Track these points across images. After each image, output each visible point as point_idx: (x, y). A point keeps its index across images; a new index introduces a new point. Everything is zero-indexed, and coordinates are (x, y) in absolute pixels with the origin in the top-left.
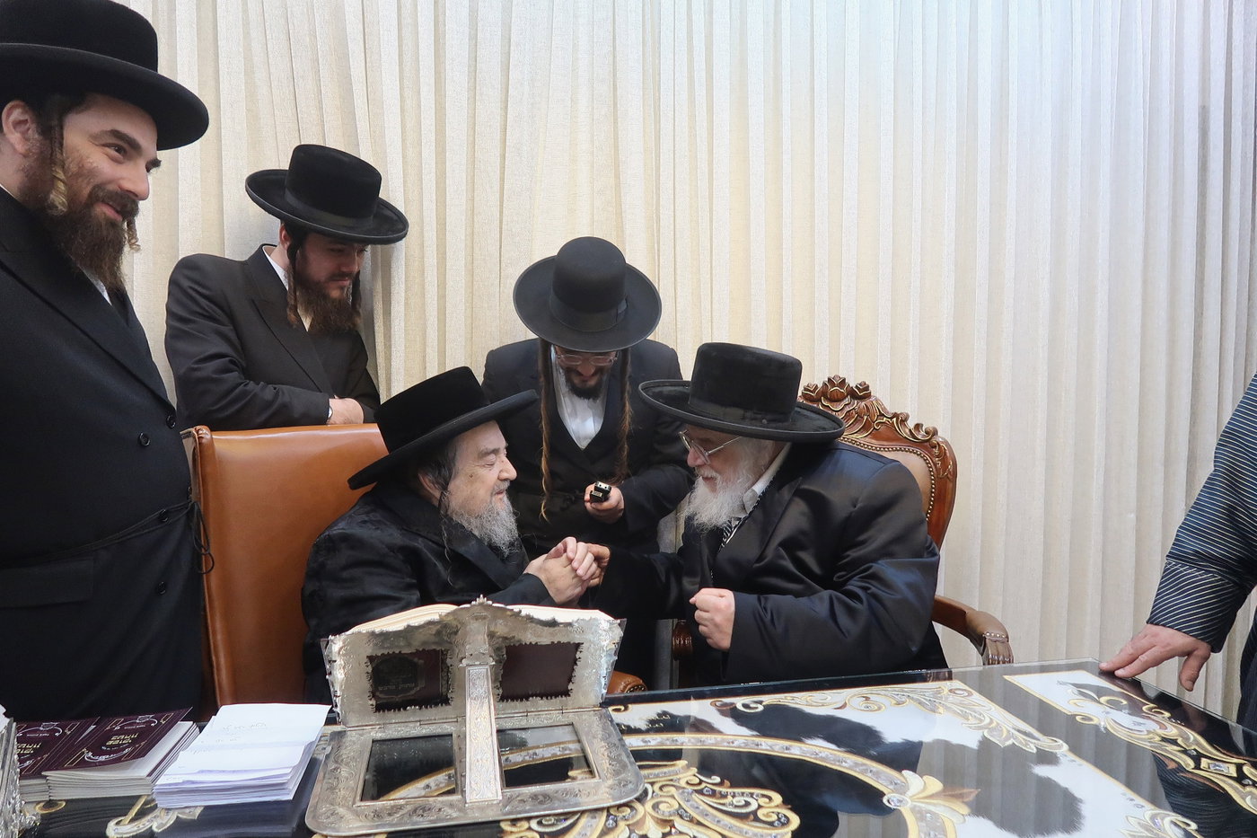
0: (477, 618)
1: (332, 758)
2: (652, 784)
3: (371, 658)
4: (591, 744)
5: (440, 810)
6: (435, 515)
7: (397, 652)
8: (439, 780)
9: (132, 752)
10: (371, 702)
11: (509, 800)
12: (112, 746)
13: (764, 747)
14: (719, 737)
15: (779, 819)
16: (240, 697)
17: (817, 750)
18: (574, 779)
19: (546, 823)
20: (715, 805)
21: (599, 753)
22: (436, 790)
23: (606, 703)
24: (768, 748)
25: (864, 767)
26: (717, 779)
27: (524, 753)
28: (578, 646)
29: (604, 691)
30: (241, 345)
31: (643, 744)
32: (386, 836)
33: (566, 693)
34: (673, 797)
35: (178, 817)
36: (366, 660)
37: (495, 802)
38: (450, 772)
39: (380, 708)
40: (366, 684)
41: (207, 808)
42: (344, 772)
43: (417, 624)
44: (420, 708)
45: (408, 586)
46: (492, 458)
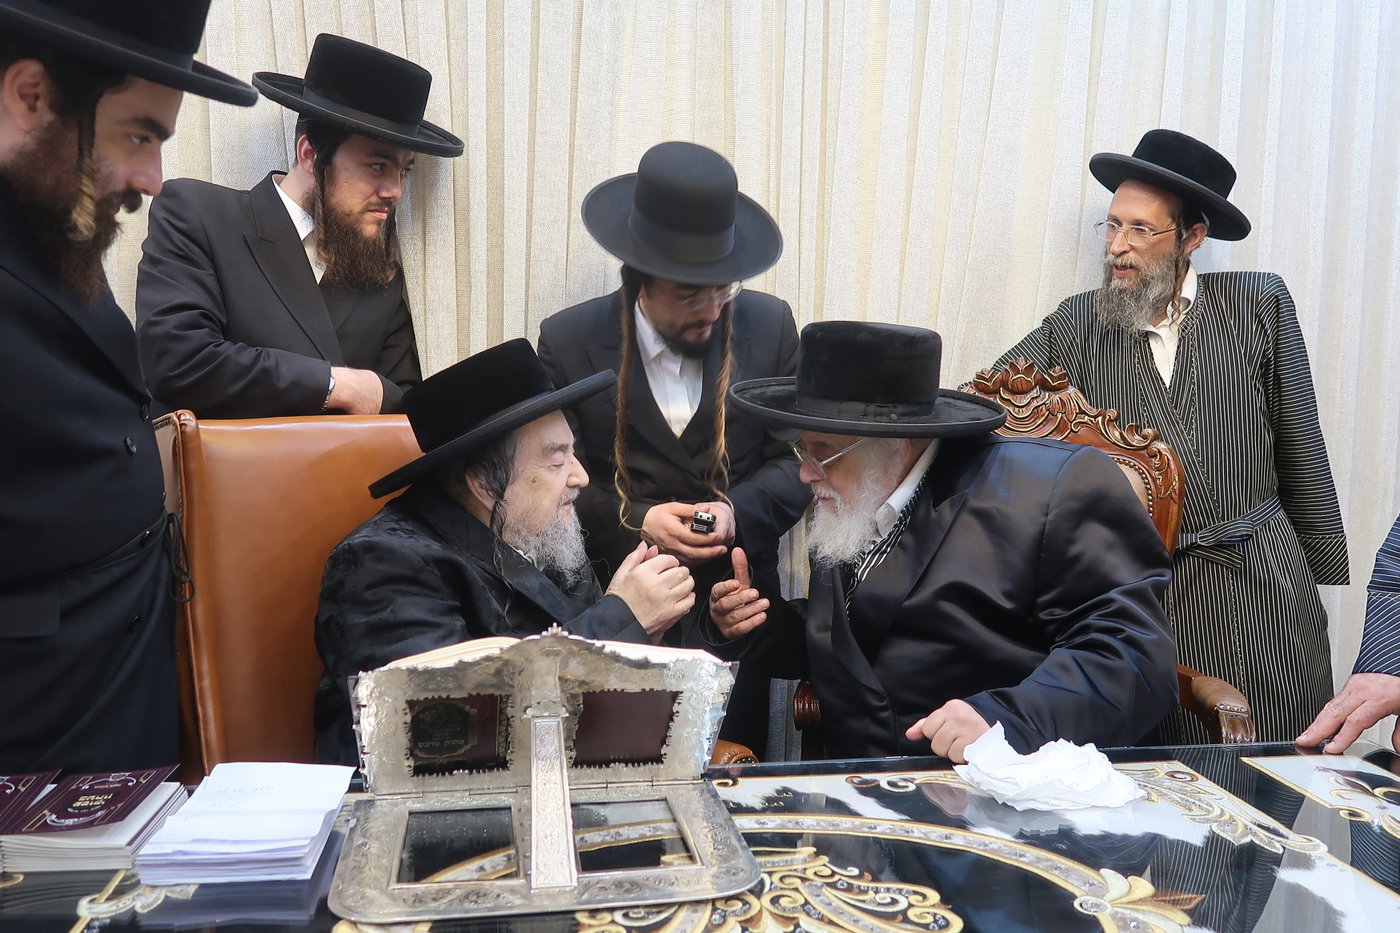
0: (548, 654)
1: (358, 832)
2: (770, 874)
3: (411, 704)
4: (691, 824)
5: (498, 896)
7: (444, 696)
8: (495, 860)
9: (106, 815)
10: (407, 763)
11: (587, 887)
12: (80, 808)
13: (916, 834)
14: (857, 821)
15: (935, 921)
16: (228, 758)
17: (987, 840)
18: (670, 864)
19: (634, 916)
20: (852, 902)
21: (700, 836)
22: (492, 873)
23: (708, 775)
24: (922, 836)
25: (1049, 863)
26: (855, 871)
27: (603, 833)
28: (675, 696)
29: (707, 758)
31: (757, 826)
32: (429, 925)
33: (658, 759)
34: (796, 890)
35: (166, 897)
36: (405, 706)
37: (568, 889)
38: (510, 852)
39: (419, 771)
40: (403, 739)
41: (203, 886)
42: (374, 847)
43: (470, 660)
44: (471, 773)
45: (451, 611)
46: (559, 456)
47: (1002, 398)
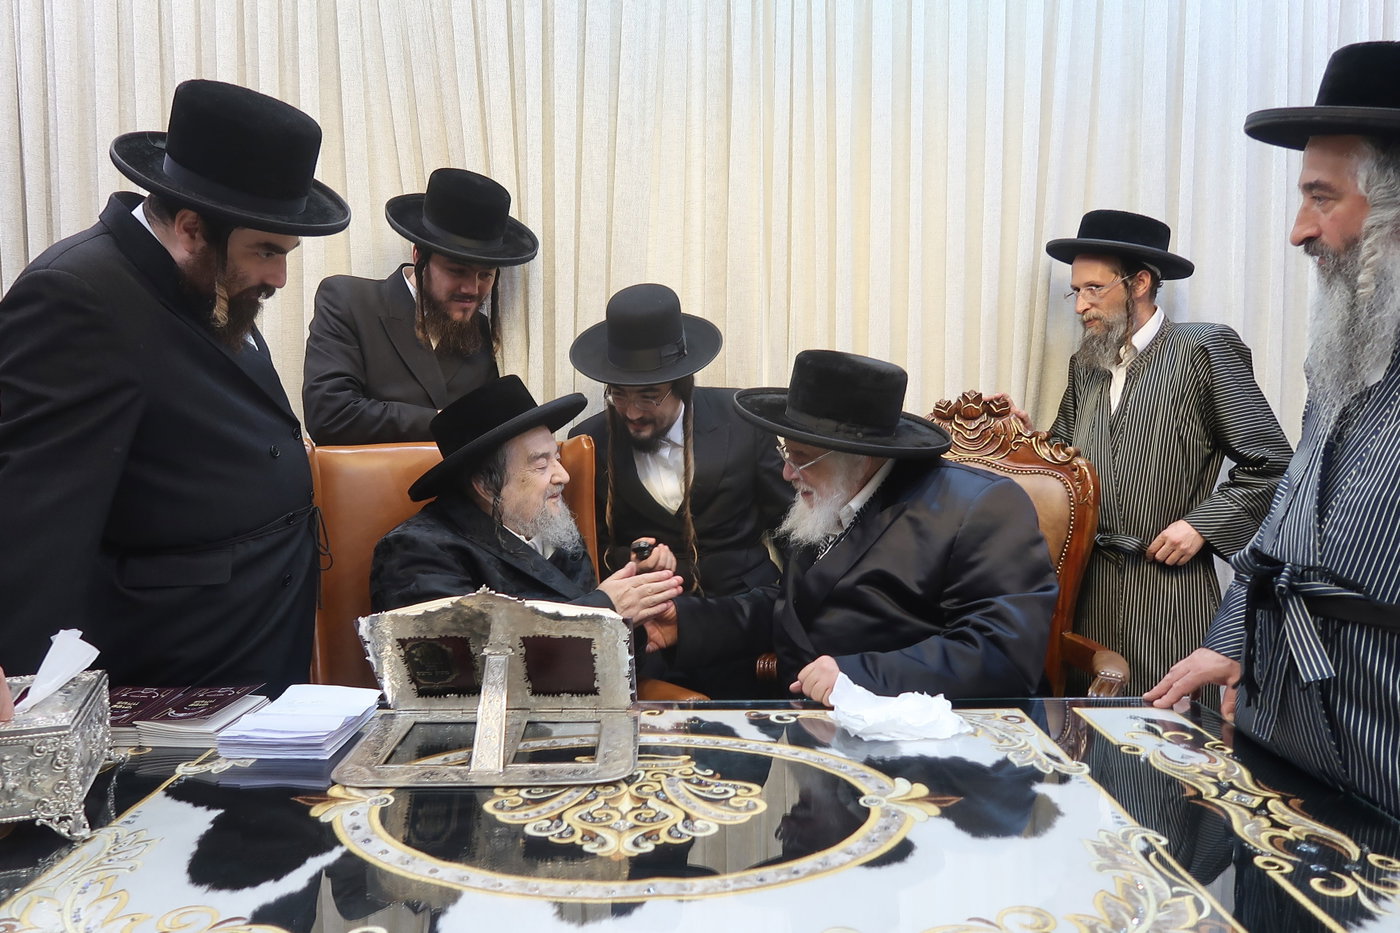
2: (646, 771)
3: (401, 642)
4: (607, 738)
5: (445, 775)
6: (488, 523)
7: (422, 637)
10: (411, 687)
11: (508, 773)
12: (192, 707)
13: (772, 751)
14: (734, 741)
15: (747, 806)
17: (824, 757)
18: (577, 762)
19: (534, 792)
20: (695, 792)
24: (777, 752)
26: (711, 772)
28: (589, 642)
30: (363, 364)
31: (656, 741)
32: (392, 790)
33: (594, 691)
34: (659, 782)
35: (233, 765)
36: (397, 643)
37: (495, 772)
41: (259, 760)
43: (433, 610)
46: (542, 462)
47: (956, 424)
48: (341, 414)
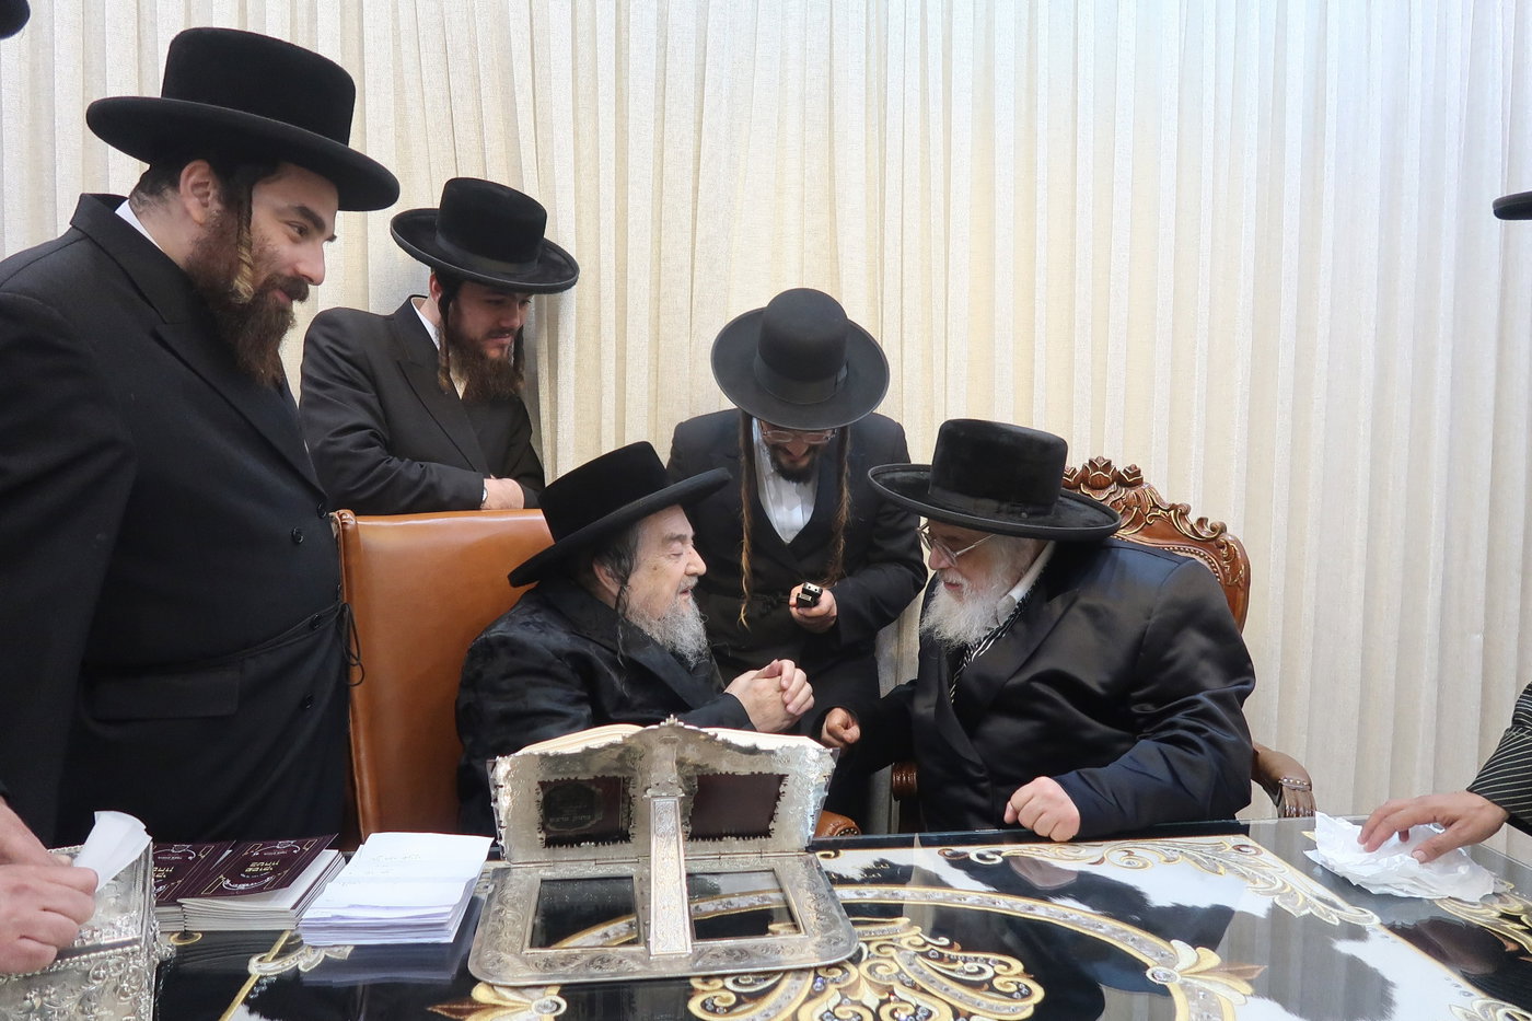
0: (665, 742)
1: (496, 898)
2: (868, 943)
3: (543, 784)
4: (795, 894)
5: (621, 962)
6: (613, 616)
7: (573, 778)
8: (619, 927)
9: (274, 882)
10: (539, 836)
11: (700, 955)
12: (252, 873)
13: (1002, 906)
14: (948, 892)
15: (1019, 990)
16: (383, 827)
17: (1067, 912)
18: (775, 933)
19: (743, 982)
20: (943, 971)
21: (805, 905)
22: (616, 940)
23: (813, 847)
24: (1007, 907)
25: (1124, 934)
26: (946, 941)
27: (716, 902)
28: (781, 778)
29: (811, 833)
30: (384, 415)
31: (856, 896)
32: (559, 988)
33: (767, 833)
34: (892, 959)
35: (326, 956)
36: (537, 786)
37: (683, 956)
38: (631, 920)
39: (549, 843)
40: (535, 814)
41: (357, 947)
42: (509, 914)
43: (596, 747)
44: (597, 845)
45: (578, 701)
46: (677, 546)
48: (372, 475)
